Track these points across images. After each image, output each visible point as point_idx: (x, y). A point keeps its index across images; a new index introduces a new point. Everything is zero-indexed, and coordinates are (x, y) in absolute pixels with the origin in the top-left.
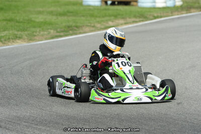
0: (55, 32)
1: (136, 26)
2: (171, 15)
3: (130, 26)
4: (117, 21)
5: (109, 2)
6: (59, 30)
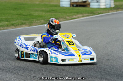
4: (78, 15)
5: (75, 5)
6: (46, 20)
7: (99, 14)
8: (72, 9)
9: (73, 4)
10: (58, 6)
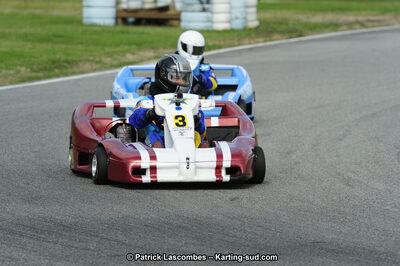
0: (29, 70)
2: (239, 40)
4: (141, 53)
5: (131, 20)
6: (35, 67)
8: (122, 32)
9: (124, 14)
10: (78, 21)
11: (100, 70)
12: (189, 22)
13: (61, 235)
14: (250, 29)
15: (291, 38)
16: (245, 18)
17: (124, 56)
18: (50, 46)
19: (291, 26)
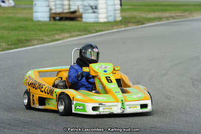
0: (6, 44)
1: (80, 39)
2: (111, 28)
3: (75, 39)
4: (63, 35)
5: (58, 18)
6: (10, 43)
7: (97, 31)
8: (53, 24)
9: (54, 16)
10: (31, 19)
11: (43, 43)
12: (87, 18)
13: (24, 127)
14: (117, 22)
15: (138, 25)
16: (115, 16)
17: (54, 36)
18: (17, 32)
19: (138, 20)
